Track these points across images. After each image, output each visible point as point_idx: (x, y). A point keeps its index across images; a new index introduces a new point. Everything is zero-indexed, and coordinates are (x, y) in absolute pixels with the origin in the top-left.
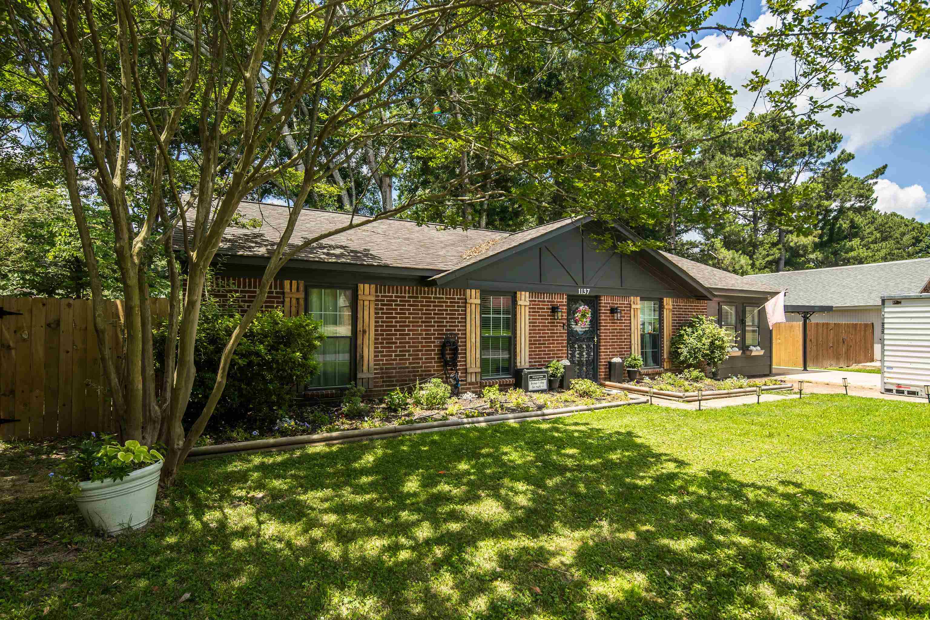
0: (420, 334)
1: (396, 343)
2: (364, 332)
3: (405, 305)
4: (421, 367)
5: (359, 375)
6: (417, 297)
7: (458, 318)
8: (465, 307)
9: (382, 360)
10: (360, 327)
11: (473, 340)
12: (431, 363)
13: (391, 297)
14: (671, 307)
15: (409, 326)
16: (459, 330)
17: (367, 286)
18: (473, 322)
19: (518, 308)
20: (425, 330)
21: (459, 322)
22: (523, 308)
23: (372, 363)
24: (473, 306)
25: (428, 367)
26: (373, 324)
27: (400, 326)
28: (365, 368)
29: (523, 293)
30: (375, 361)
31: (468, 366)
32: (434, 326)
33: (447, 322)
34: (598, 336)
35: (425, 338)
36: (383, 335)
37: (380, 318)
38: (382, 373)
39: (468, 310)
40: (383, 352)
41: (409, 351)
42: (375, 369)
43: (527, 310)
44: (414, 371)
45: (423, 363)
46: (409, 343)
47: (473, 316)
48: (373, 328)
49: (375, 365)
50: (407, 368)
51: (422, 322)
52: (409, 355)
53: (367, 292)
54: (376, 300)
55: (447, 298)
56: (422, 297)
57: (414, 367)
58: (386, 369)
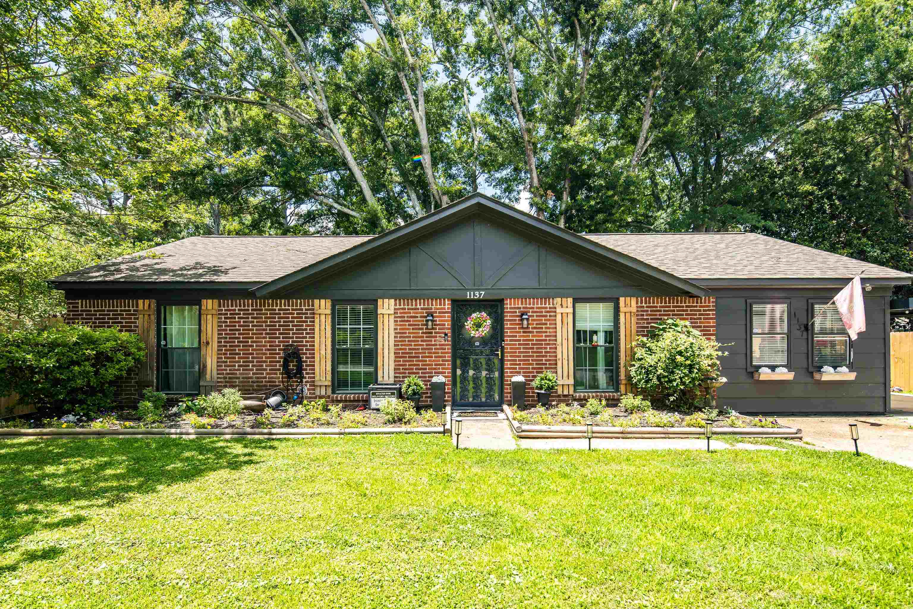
0: (264, 346)
1: (240, 354)
2: (208, 343)
3: (248, 318)
4: (265, 378)
5: (202, 383)
6: (261, 310)
7: (306, 330)
8: (314, 318)
9: (226, 370)
10: (203, 339)
11: (323, 352)
12: (276, 374)
13: (235, 310)
14: (634, 309)
15: (252, 338)
16: (307, 342)
17: (210, 301)
18: (323, 333)
19: (380, 318)
20: (269, 342)
21: (307, 334)
22: (386, 317)
23: (215, 372)
24: (323, 317)
25: (272, 378)
26: (216, 336)
27: (243, 338)
28: (208, 377)
29: (386, 301)
30: (218, 370)
31: (317, 378)
32: (279, 338)
33: (293, 334)
34: (503, 348)
35: (269, 350)
36: (226, 346)
37: (224, 330)
38: (226, 382)
39: (317, 321)
40: (226, 362)
41: (253, 362)
42: (218, 378)
43: (392, 318)
44: (257, 382)
45: (267, 374)
46: (253, 354)
47: (323, 327)
48: (216, 339)
49: (218, 374)
50: (251, 378)
51: (266, 334)
52: (253, 366)
53: (210, 307)
54: (220, 314)
55: (293, 310)
56: (266, 310)
57: (258, 378)
58: (230, 378)
